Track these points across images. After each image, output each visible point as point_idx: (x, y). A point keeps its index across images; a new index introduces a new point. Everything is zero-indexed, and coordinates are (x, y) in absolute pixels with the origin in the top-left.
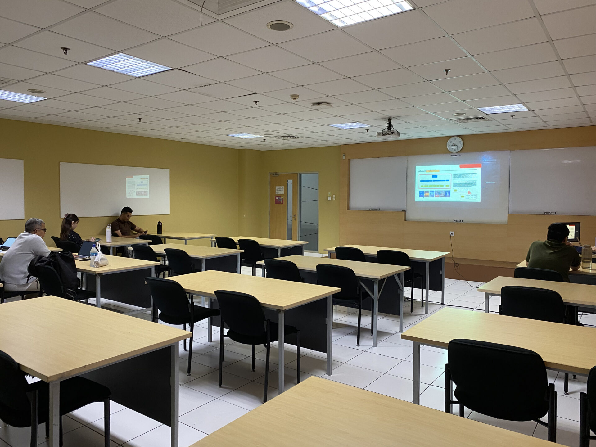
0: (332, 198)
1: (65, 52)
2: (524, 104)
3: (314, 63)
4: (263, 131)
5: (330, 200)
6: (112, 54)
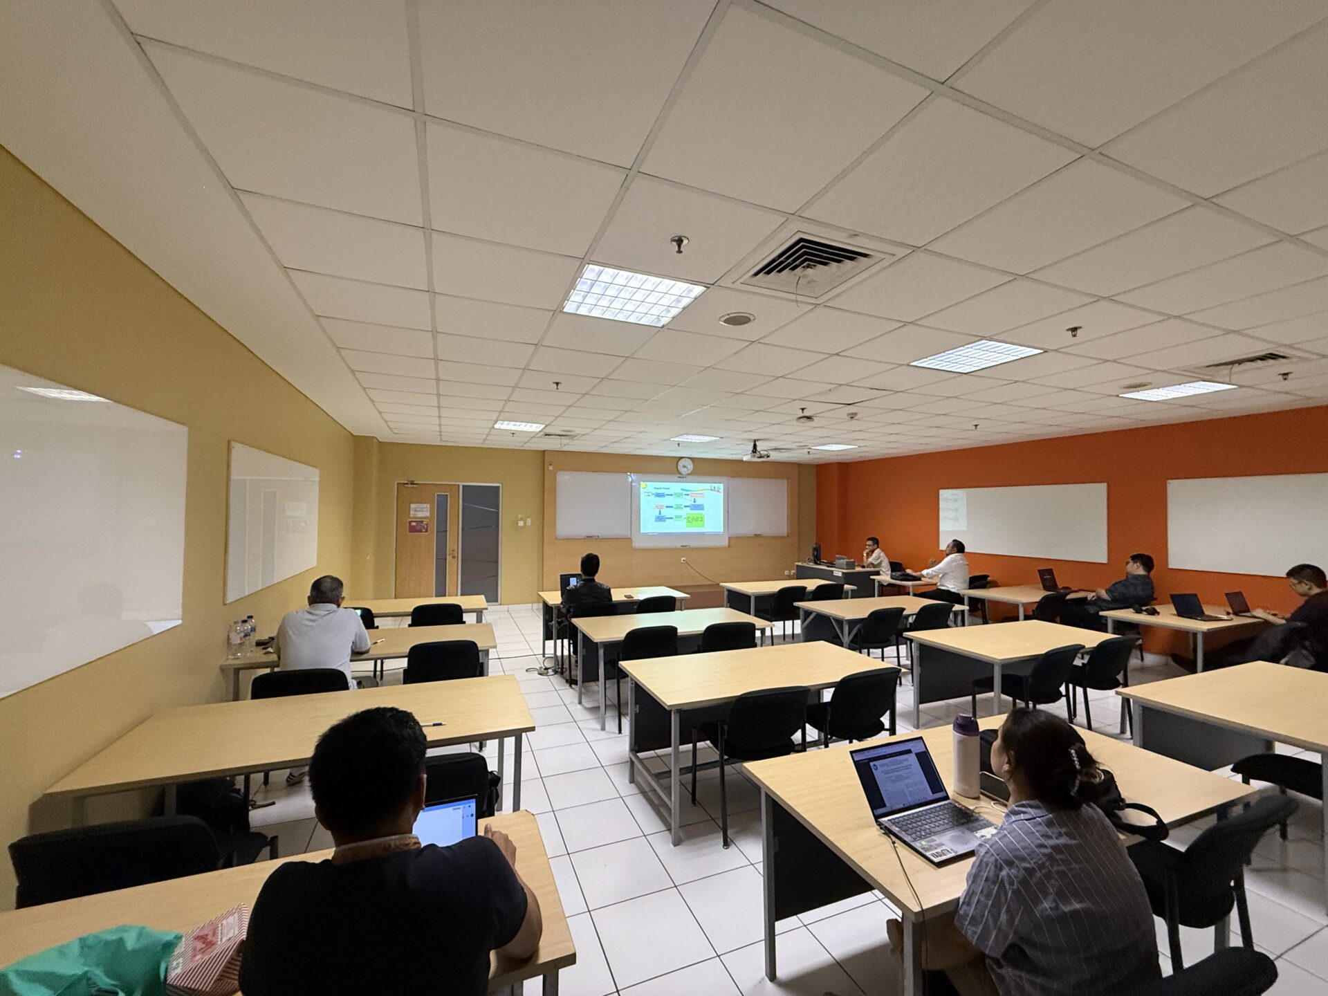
0: (525, 523)
5: (523, 525)
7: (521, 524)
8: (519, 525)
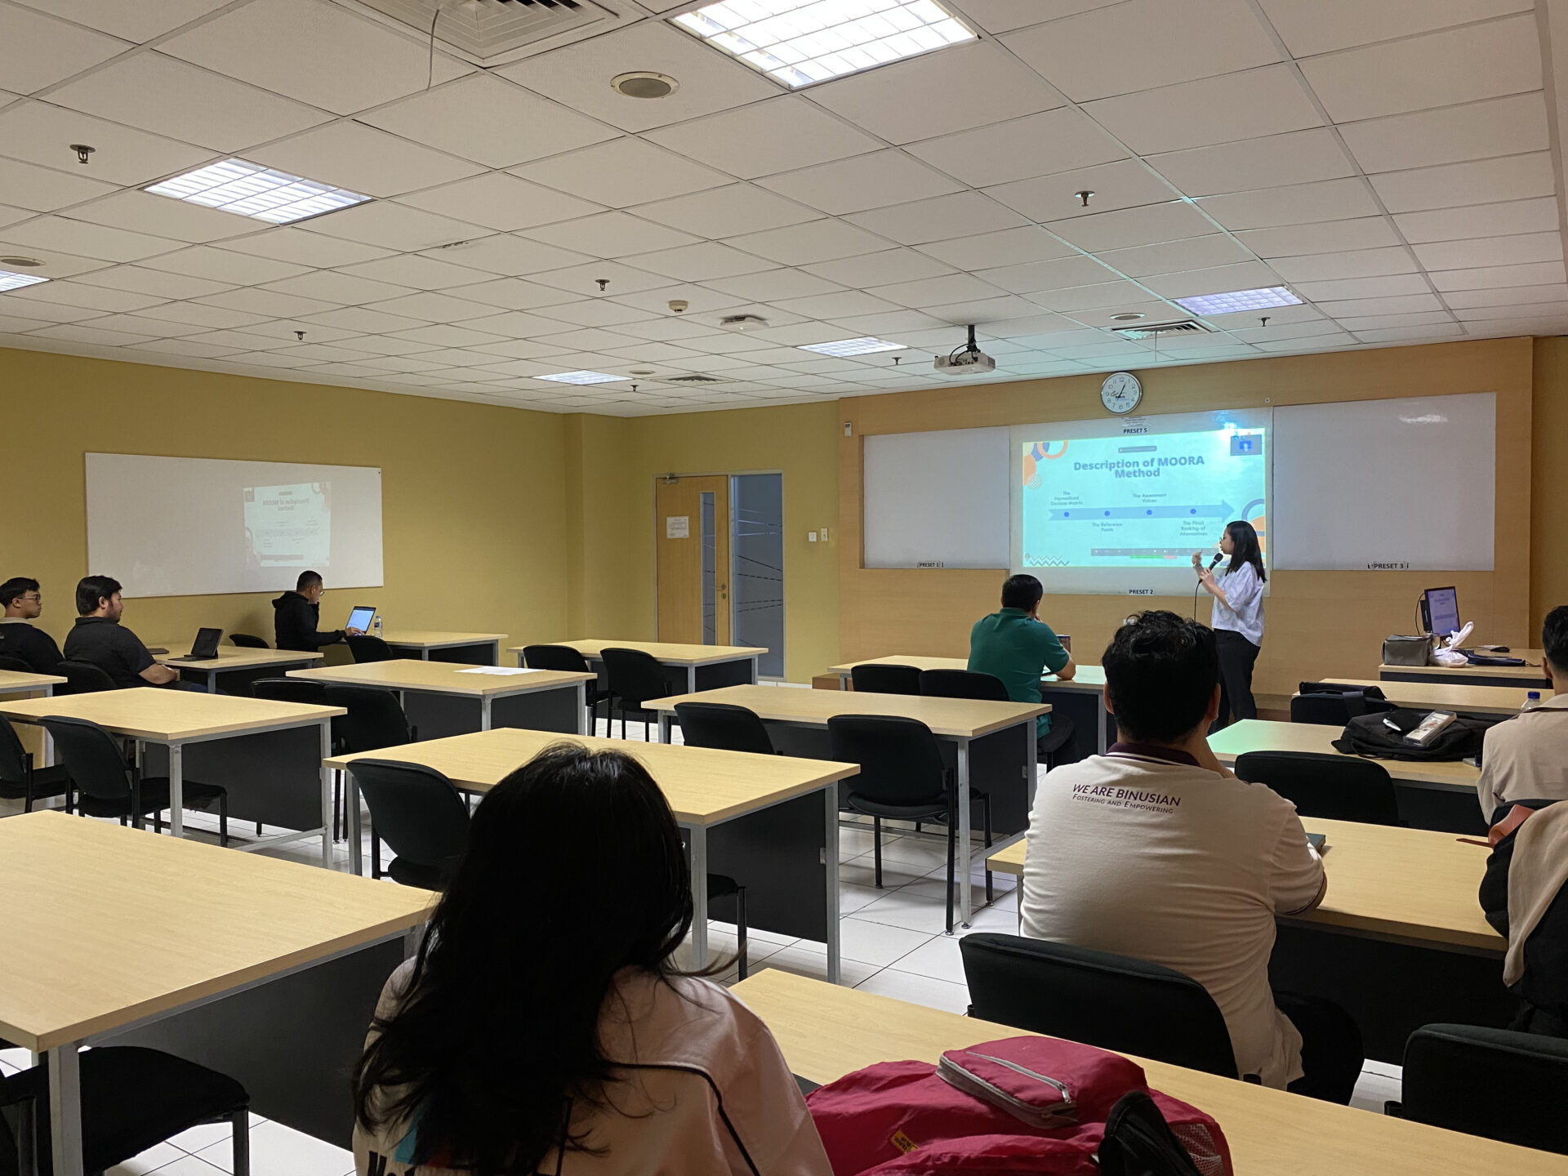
0: (818, 537)
1: (81, 157)
2: (1288, 285)
3: (739, 181)
4: (627, 362)
5: (815, 540)
6: (212, 162)
7: (813, 537)
8: (810, 540)
